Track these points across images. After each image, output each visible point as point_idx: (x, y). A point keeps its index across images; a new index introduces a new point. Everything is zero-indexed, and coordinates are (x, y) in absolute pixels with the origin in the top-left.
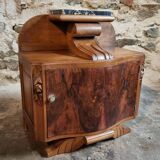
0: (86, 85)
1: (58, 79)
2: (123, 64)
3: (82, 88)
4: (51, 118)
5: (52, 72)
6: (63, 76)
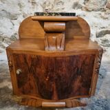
0: (40, 67)
2: (74, 56)
3: (38, 69)
5: (18, 55)
6: (25, 59)
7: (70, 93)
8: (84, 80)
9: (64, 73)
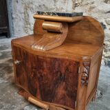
9: (45, 73)
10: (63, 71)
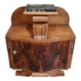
0: (31, 50)
1: (17, 45)
4: (15, 61)
6: (19, 44)
7: (52, 67)
8: (62, 58)
9: (47, 54)
10: (59, 49)
